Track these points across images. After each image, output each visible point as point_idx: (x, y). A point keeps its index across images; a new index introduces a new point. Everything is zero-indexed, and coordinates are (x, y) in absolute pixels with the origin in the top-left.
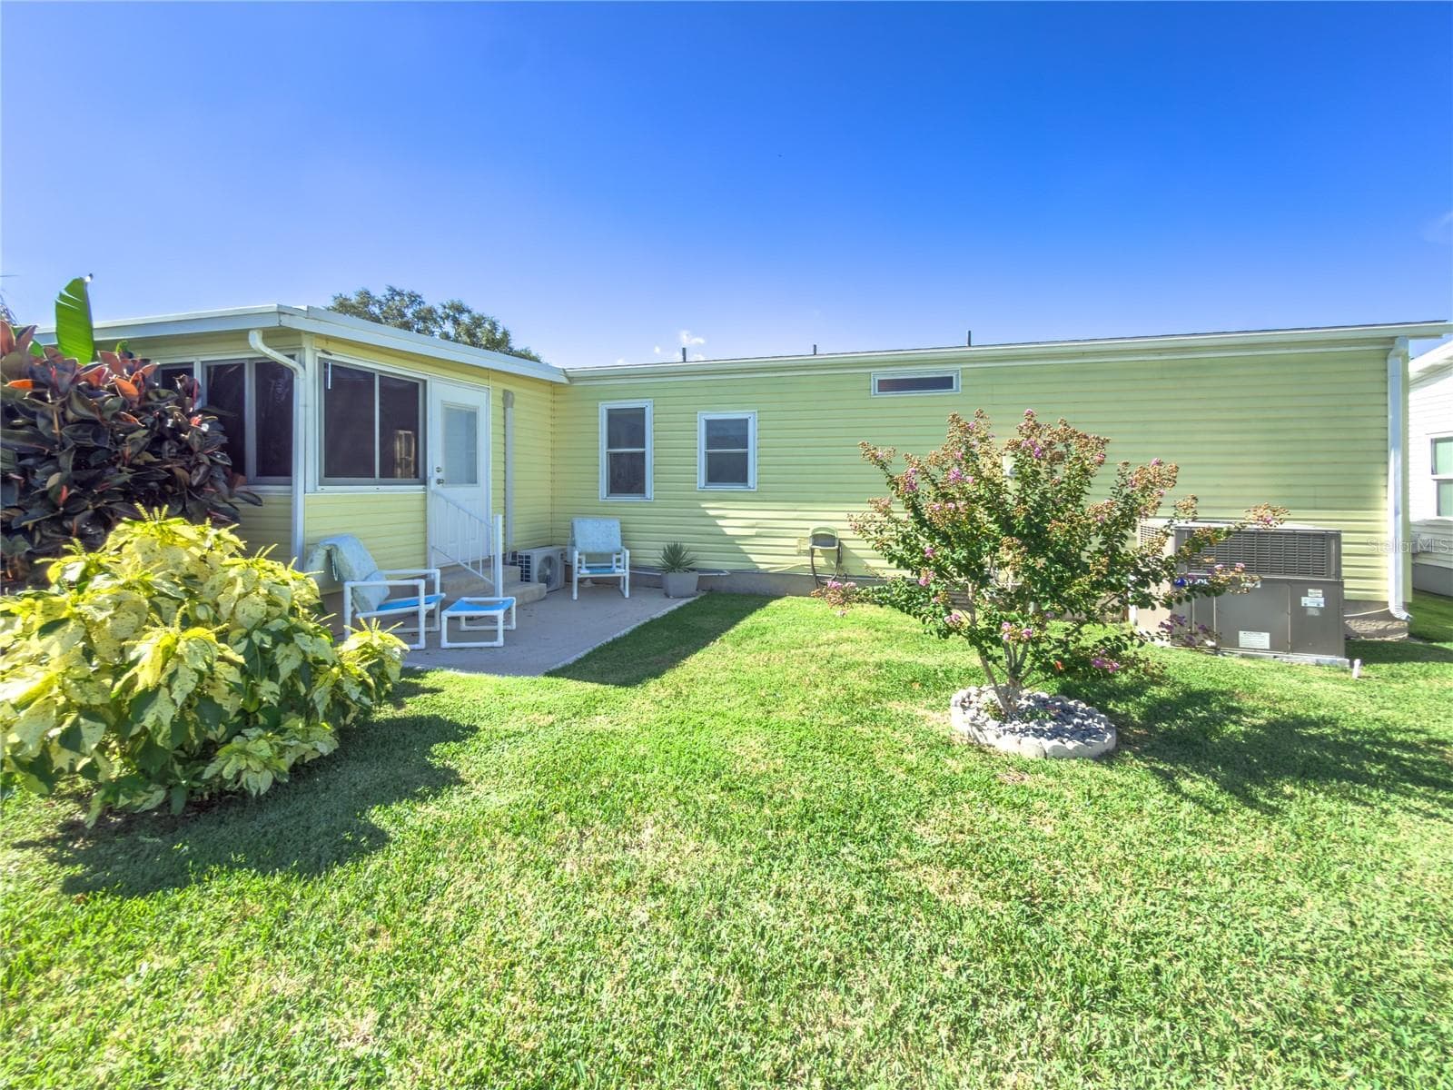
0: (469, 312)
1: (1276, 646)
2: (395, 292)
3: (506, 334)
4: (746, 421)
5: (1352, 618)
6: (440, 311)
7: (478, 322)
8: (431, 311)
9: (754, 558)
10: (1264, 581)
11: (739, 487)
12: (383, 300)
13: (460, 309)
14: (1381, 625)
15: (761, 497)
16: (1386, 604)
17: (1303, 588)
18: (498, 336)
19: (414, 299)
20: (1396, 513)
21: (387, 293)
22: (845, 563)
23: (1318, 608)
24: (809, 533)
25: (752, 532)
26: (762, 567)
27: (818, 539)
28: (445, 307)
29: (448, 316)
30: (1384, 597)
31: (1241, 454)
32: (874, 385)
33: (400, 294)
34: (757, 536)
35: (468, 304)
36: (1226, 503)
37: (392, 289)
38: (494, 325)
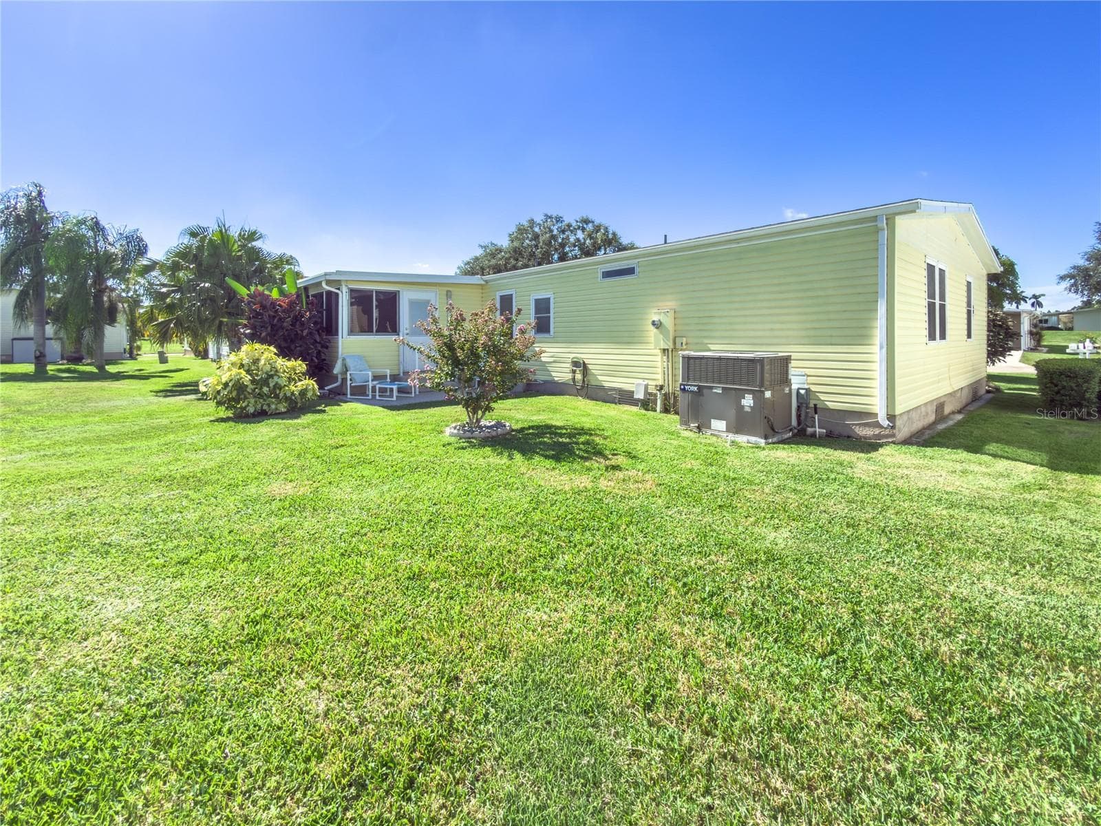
0: (593, 222)
1: (728, 430)
2: (548, 217)
3: (614, 234)
4: (549, 299)
5: (856, 425)
6: (574, 224)
7: (597, 229)
8: (569, 226)
9: (553, 374)
10: (724, 389)
11: (546, 335)
12: (541, 222)
13: (586, 221)
14: (877, 431)
15: (555, 340)
16: (876, 415)
17: (741, 394)
18: (610, 236)
19: (559, 219)
20: (881, 348)
21: (543, 218)
22: (590, 377)
23: (750, 406)
24: (570, 360)
25: (552, 360)
26: (556, 379)
27: (576, 364)
28: (577, 221)
29: (579, 228)
30: (876, 409)
31: (775, 308)
32: (600, 275)
33: (550, 217)
34: (554, 362)
35: (591, 217)
36: (775, 341)
37: (546, 215)
38: (606, 229)
